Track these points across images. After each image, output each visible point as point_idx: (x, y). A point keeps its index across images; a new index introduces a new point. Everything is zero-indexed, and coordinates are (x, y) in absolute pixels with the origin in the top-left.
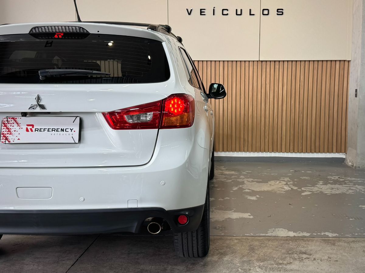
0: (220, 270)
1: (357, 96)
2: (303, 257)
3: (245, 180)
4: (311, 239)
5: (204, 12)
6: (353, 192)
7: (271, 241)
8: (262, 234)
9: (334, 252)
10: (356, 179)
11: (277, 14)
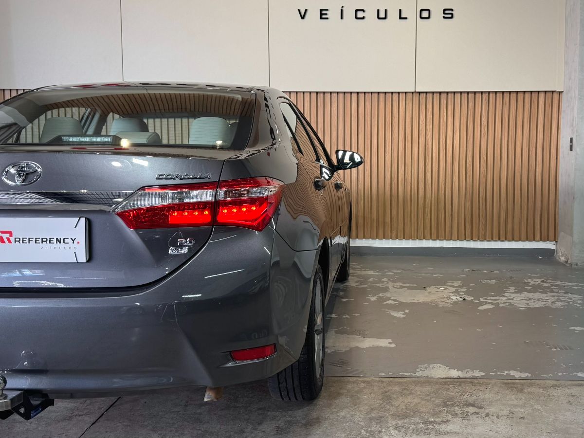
0: (331, 432)
1: (573, 149)
2: (467, 412)
3: (390, 285)
4: (484, 382)
5: (326, 14)
6: (562, 306)
7: (420, 385)
8: (406, 374)
9: (521, 403)
10: (570, 284)
11: (444, 17)
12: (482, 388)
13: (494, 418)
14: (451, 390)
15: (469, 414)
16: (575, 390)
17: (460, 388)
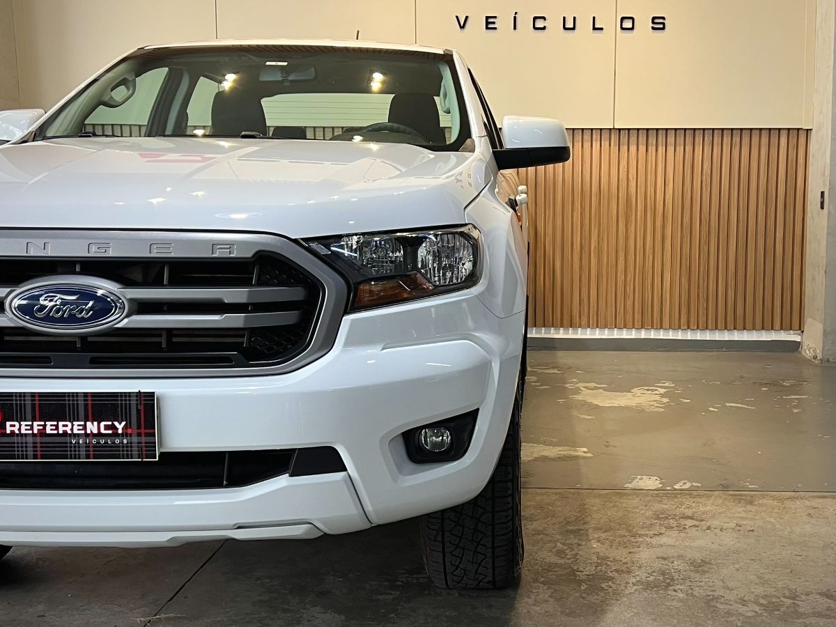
1: (825, 207)
2: (686, 525)
3: (581, 386)
5: (494, 23)
7: (625, 496)
9: (750, 515)
11: (653, 28)
12: (702, 500)
13: (717, 531)
14: (664, 502)
15: (687, 527)
16: (817, 502)
17: (676, 500)
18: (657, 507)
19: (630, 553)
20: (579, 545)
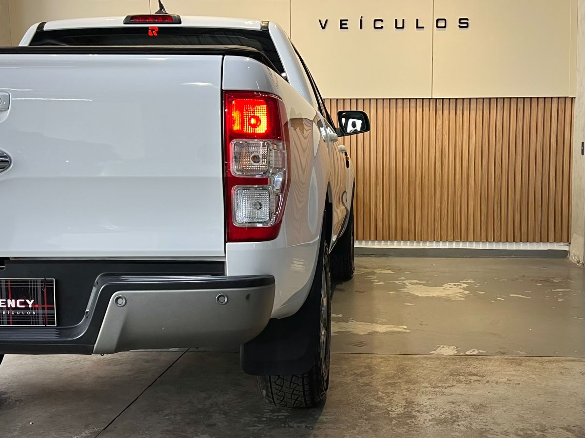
7: (430, 360)
9: (518, 373)
12: (485, 363)
13: (494, 384)
14: (458, 364)
15: (472, 381)
17: (466, 363)
18: (452, 367)
19: (429, 399)
20: (394, 393)
